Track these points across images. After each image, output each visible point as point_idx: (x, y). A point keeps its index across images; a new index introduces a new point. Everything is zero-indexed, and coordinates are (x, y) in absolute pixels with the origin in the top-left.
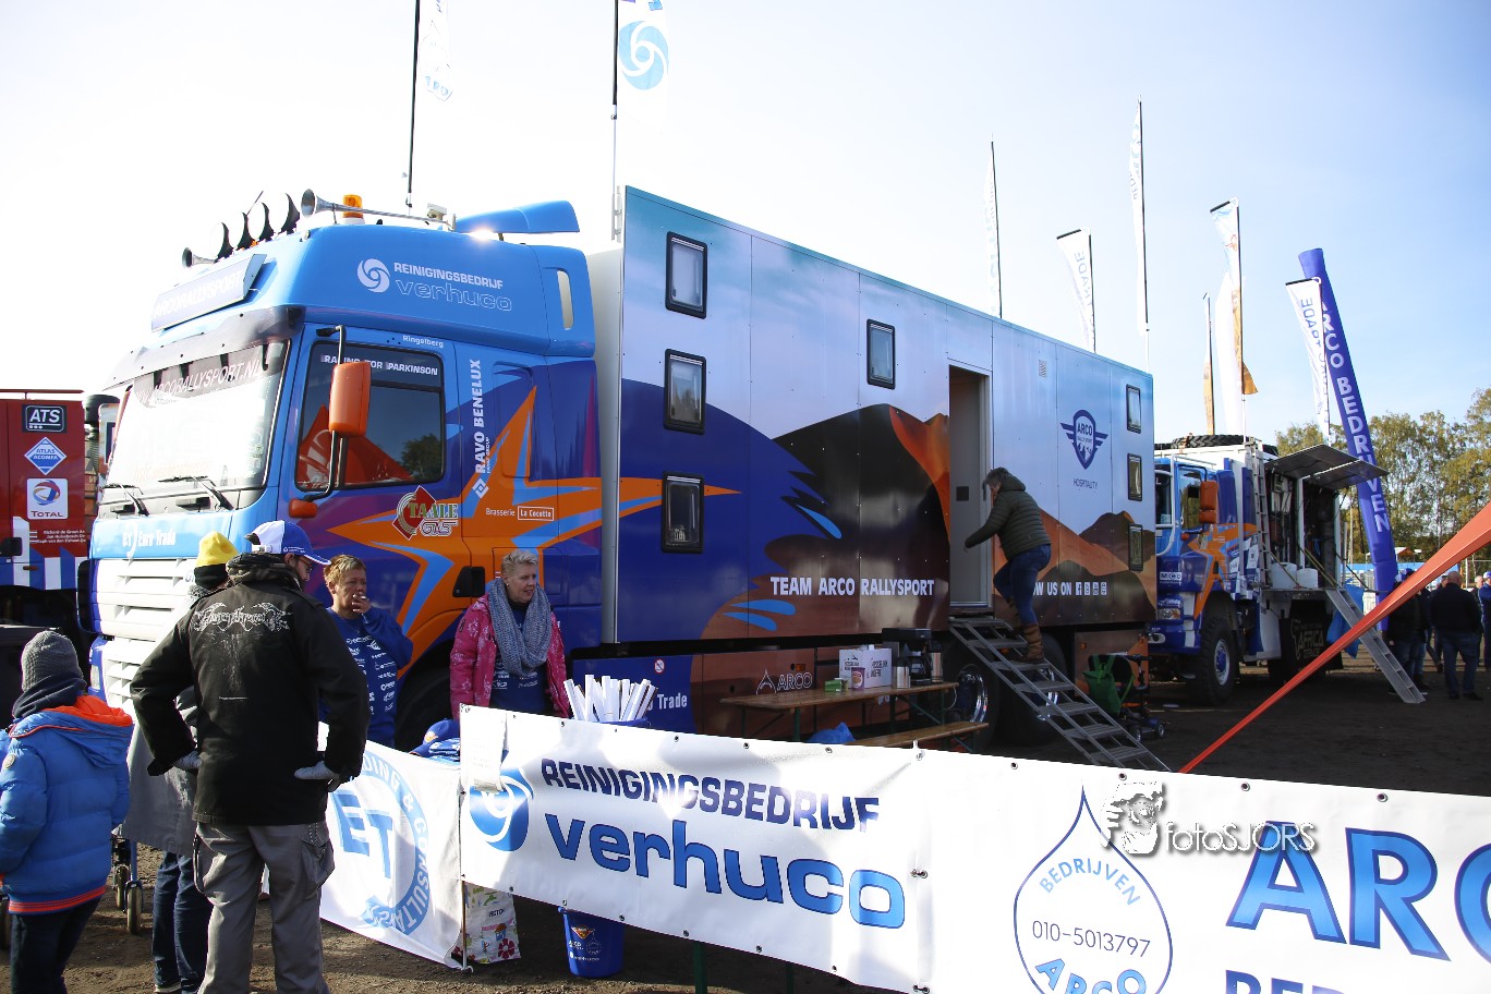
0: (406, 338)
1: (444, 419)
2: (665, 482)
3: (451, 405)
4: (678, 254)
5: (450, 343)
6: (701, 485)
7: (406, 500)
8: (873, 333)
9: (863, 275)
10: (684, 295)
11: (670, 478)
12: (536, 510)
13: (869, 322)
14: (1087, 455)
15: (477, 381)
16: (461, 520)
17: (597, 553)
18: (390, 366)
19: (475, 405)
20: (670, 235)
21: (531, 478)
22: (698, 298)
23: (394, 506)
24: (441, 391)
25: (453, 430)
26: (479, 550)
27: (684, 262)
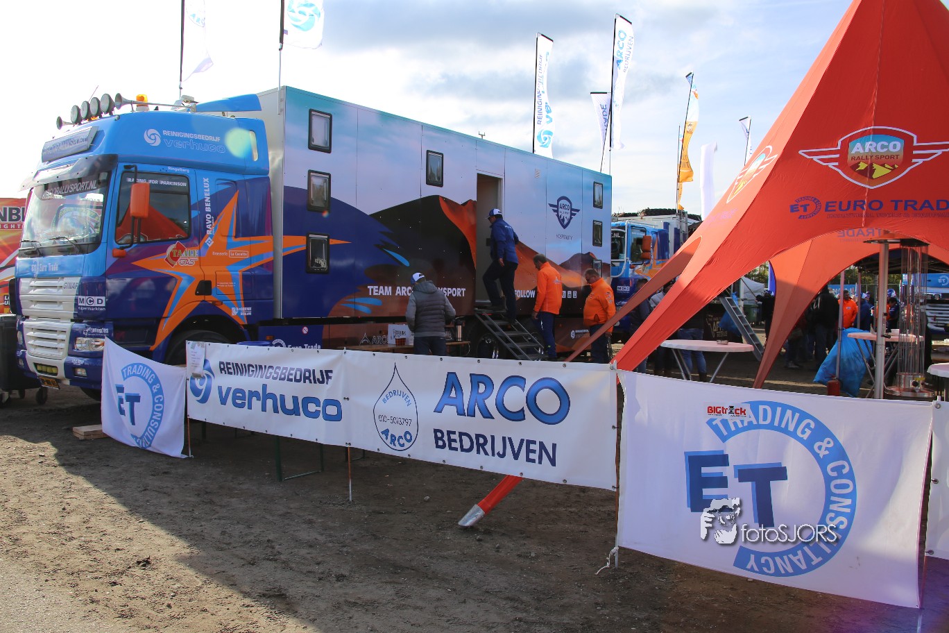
0: (169, 168)
1: (190, 208)
2: (308, 238)
3: (193, 201)
4: (315, 121)
5: (193, 170)
6: (328, 239)
7: (171, 248)
8: (430, 157)
9: (424, 126)
10: (319, 140)
11: (310, 236)
12: (239, 252)
13: (428, 151)
14: (566, 222)
15: (207, 189)
16: (200, 258)
17: (270, 273)
18: (162, 182)
19: (206, 201)
20: (311, 111)
21: (236, 237)
22: (327, 143)
23: (165, 251)
24: (188, 194)
25: (194, 213)
26: (209, 272)
27: (319, 125)
